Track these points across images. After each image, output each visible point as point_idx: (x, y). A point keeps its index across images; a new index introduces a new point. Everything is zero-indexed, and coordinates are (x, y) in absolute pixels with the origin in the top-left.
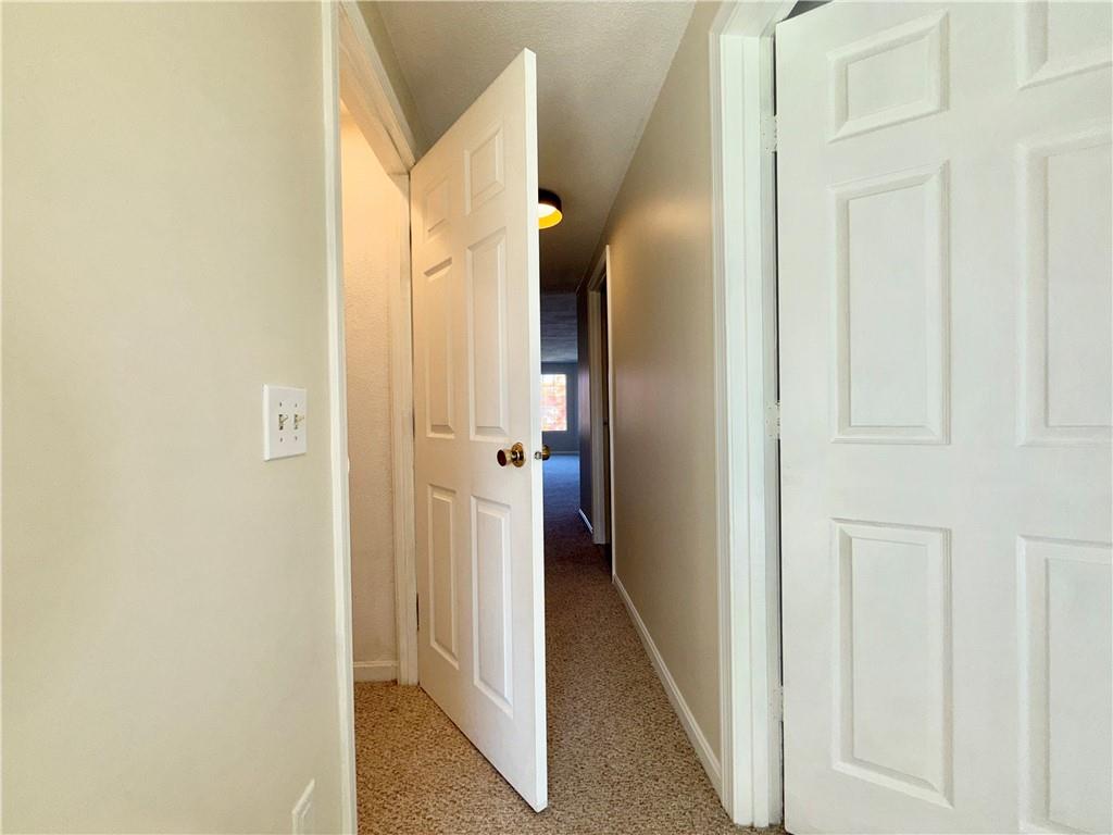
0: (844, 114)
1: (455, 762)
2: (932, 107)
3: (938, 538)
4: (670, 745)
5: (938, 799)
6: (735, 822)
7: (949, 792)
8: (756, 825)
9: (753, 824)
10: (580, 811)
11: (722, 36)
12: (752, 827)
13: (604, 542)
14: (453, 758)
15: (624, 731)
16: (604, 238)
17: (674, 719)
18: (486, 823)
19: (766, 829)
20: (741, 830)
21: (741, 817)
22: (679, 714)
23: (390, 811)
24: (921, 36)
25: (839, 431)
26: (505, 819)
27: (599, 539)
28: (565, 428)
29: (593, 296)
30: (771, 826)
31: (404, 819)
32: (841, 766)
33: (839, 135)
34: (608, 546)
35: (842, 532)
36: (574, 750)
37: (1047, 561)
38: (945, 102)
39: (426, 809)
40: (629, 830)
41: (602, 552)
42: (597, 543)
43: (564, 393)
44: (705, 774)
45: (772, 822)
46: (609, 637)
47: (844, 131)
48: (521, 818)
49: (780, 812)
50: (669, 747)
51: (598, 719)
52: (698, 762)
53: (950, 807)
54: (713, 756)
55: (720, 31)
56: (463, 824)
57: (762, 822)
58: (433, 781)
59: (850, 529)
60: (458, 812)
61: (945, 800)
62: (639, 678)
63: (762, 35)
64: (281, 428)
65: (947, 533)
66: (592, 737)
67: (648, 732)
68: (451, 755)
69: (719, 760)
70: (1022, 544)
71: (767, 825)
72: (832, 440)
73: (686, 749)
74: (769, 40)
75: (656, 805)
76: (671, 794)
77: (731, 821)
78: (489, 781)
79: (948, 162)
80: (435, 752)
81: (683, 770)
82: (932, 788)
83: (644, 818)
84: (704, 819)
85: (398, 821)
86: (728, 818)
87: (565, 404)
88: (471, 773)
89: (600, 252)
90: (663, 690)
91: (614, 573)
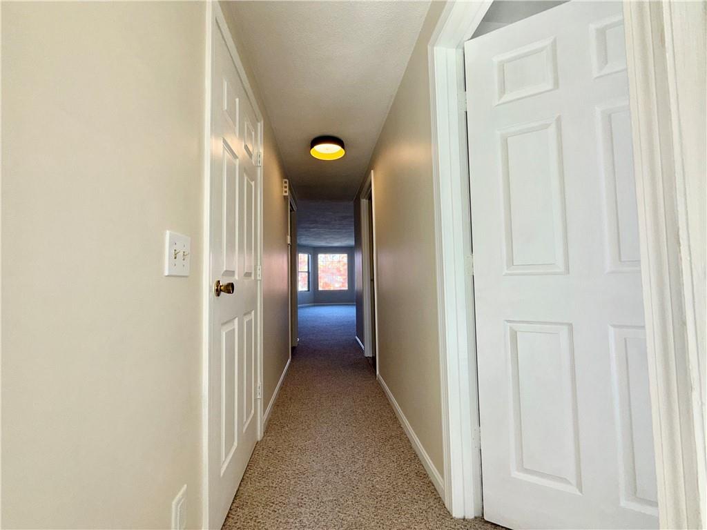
0: (503, 91)
1: (276, 488)
2: (550, 87)
3: (565, 329)
4: (413, 473)
5: (573, 490)
6: (454, 515)
7: (579, 486)
8: (466, 518)
9: (464, 517)
10: (356, 513)
11: (435, 48)
12: (464, 519)
13: (371, 356)
14: (274, 485)
15: (384, 466)
16: (370, 166)
17: (415, 457)
18: (296, 523)
19: (472, 519)
20: (457, 521)
21: (457, 513)
22: (419, 455)
23: (233, 518)
24: (542, 50)
25: (507, 269)
26: (308, 520)
27: (368, 353)
28: (346, 288)
29: (364, 202)
30: (476, 518)
31: (242, 523)
32: (516, 474)
33: (500, 102)
34: (374, 358)
35: (511, 328)
36: (353, 478)
37: (625, 339)
38: (556, 84)
39: (257, 517)
40: (387, 523)
41: (371, 361)
42: (366, 356)
43: (346, 267)
44: (435, 489)
45: (477, 515)
46: (374, 411)
47: (503, 100)
48: (318, 519)
49: (481, 509)
50: (412, 474)
51: (368, 459)
52: (430, 482)
53: (580, 494)
54: (440, 477)
55: (433, 46)
56: (281, 524)
57: (470, 515)
58: (261, 499)
59: (516, 326)
60: (278, 517)
61: (577, 490)
62: (393, 434)
63: (457, 48)
64: (175, 258)
65: (570, 325)
66: (364, 470)
67: (399, 465)
68: (273, 483)
69: (443, 477)
70: (611, 331)
71: (473, 517)
72: (504, 274)
73: (423, 475)
74: (461, 50)
75: (404, 508)
76: (414, 501)
77: (451, 516)
78: (298, 499)
79: (560, 116)
80: (263, 482)
81: (421, 487)
82: (570, 483)
83: (397, 516)
84: (435, 515)
85: (238, 524)
86: (449, 514)
87: (347, 274)
88: (287, 494)
89: (367, 174)
90: (409, 441)
91: (378, 373)
